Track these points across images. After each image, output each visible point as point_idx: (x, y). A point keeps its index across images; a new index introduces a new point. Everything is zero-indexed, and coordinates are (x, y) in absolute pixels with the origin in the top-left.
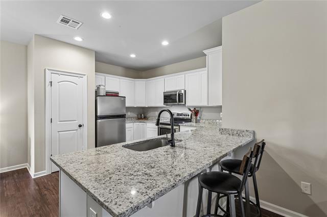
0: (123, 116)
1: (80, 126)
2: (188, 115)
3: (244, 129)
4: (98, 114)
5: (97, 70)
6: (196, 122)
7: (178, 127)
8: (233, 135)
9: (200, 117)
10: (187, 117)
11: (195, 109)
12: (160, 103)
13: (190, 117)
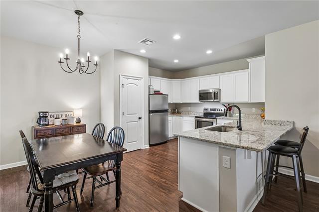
0: (166, 111)
1: (140, 118)
2: (222, 110)
3: (285, 120)
4: (151, 109)
5: (151, 74)
6: (230, 116)
7: (215, 120)
8: (275, 125)
9: (233, 112)
10: (221, 111)
11: (229, 105)
12: (196, 99)
13: (223, 111)
